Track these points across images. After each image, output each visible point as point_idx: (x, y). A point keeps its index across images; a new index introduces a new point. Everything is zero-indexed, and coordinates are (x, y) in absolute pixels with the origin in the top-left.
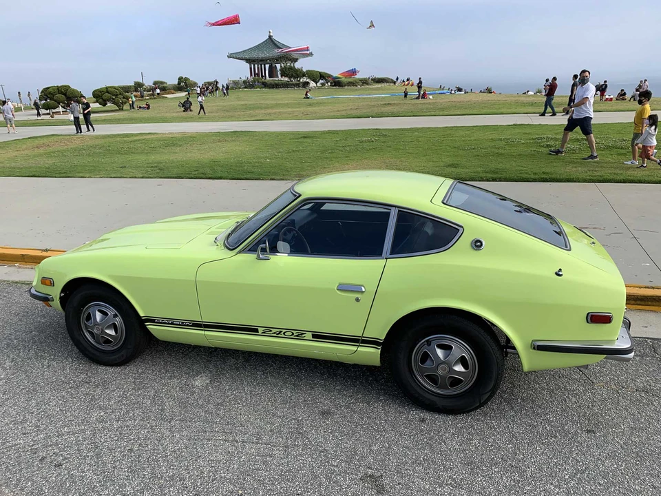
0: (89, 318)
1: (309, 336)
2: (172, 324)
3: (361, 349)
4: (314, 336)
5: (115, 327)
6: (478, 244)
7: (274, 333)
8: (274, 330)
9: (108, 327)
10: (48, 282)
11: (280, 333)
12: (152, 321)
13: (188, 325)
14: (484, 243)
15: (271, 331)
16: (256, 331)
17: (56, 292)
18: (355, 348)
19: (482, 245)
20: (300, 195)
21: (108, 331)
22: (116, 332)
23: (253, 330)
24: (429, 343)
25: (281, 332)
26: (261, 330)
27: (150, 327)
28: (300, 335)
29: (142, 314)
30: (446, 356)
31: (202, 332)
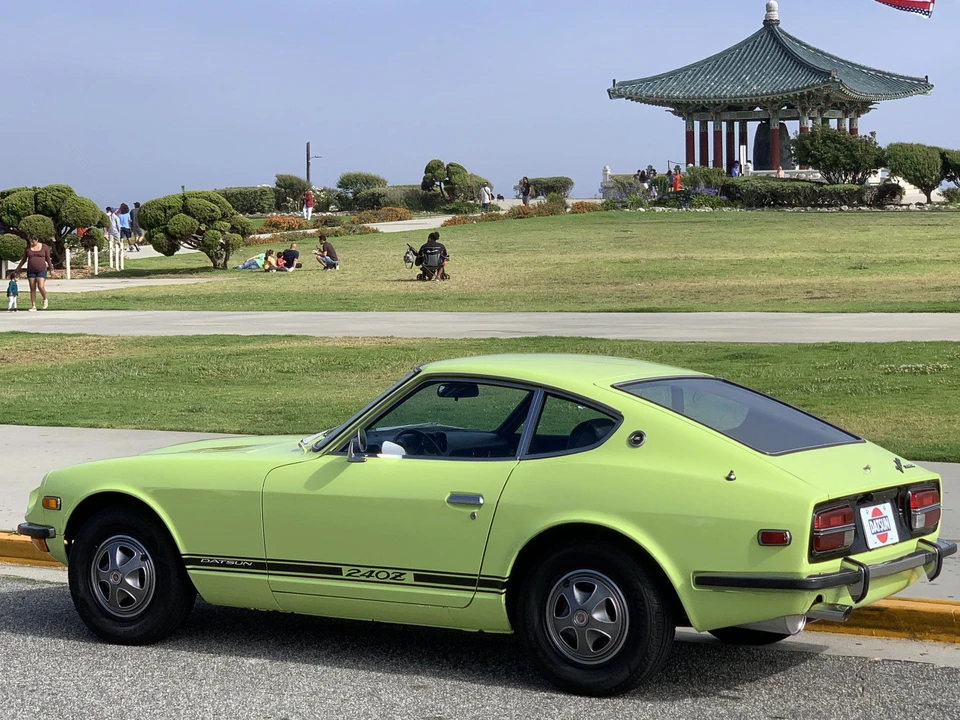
0: (104, 562)
1: (409, 577)
2: (225, 565)
3: (479, 596)
4: (418, 578)
5: (141, 575)
6: (638, 438)
7: (363, 575)
8: (363, 570)
9: (131, 575)
10: (53, 503)
11: (371, 574)
12: (196, 561)
13: (246, 567)
14: (645, 438)
15: (359, 571)
16: (338, 571)
17: (59, 521)
18: (470, 595)
19: (641, 440)
20: (420, 372)
21: (129, 581)
22: (142, 585)
23: (333, 571)
24: (567, 583)
25: (372, 572)
26: (345, 570)
27: (193, 573)
28: (397, 577)
29: (183, 550)
30: (585, 600)
31: (265, 577)
